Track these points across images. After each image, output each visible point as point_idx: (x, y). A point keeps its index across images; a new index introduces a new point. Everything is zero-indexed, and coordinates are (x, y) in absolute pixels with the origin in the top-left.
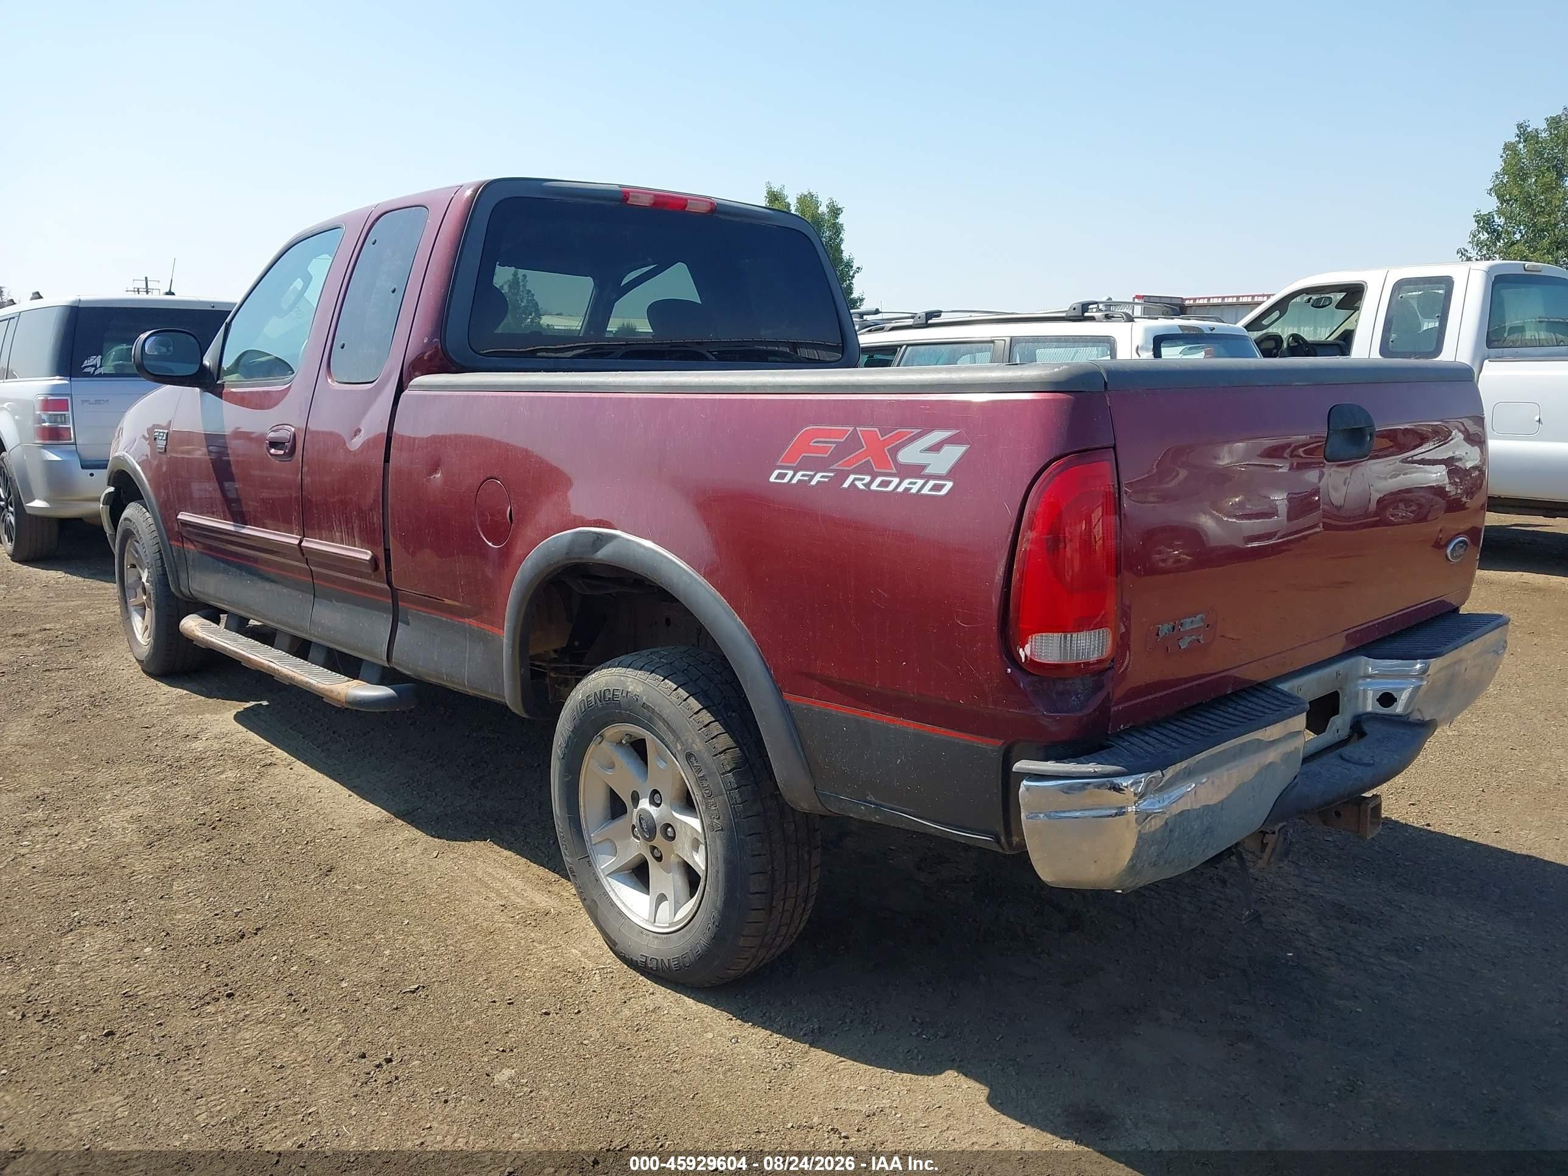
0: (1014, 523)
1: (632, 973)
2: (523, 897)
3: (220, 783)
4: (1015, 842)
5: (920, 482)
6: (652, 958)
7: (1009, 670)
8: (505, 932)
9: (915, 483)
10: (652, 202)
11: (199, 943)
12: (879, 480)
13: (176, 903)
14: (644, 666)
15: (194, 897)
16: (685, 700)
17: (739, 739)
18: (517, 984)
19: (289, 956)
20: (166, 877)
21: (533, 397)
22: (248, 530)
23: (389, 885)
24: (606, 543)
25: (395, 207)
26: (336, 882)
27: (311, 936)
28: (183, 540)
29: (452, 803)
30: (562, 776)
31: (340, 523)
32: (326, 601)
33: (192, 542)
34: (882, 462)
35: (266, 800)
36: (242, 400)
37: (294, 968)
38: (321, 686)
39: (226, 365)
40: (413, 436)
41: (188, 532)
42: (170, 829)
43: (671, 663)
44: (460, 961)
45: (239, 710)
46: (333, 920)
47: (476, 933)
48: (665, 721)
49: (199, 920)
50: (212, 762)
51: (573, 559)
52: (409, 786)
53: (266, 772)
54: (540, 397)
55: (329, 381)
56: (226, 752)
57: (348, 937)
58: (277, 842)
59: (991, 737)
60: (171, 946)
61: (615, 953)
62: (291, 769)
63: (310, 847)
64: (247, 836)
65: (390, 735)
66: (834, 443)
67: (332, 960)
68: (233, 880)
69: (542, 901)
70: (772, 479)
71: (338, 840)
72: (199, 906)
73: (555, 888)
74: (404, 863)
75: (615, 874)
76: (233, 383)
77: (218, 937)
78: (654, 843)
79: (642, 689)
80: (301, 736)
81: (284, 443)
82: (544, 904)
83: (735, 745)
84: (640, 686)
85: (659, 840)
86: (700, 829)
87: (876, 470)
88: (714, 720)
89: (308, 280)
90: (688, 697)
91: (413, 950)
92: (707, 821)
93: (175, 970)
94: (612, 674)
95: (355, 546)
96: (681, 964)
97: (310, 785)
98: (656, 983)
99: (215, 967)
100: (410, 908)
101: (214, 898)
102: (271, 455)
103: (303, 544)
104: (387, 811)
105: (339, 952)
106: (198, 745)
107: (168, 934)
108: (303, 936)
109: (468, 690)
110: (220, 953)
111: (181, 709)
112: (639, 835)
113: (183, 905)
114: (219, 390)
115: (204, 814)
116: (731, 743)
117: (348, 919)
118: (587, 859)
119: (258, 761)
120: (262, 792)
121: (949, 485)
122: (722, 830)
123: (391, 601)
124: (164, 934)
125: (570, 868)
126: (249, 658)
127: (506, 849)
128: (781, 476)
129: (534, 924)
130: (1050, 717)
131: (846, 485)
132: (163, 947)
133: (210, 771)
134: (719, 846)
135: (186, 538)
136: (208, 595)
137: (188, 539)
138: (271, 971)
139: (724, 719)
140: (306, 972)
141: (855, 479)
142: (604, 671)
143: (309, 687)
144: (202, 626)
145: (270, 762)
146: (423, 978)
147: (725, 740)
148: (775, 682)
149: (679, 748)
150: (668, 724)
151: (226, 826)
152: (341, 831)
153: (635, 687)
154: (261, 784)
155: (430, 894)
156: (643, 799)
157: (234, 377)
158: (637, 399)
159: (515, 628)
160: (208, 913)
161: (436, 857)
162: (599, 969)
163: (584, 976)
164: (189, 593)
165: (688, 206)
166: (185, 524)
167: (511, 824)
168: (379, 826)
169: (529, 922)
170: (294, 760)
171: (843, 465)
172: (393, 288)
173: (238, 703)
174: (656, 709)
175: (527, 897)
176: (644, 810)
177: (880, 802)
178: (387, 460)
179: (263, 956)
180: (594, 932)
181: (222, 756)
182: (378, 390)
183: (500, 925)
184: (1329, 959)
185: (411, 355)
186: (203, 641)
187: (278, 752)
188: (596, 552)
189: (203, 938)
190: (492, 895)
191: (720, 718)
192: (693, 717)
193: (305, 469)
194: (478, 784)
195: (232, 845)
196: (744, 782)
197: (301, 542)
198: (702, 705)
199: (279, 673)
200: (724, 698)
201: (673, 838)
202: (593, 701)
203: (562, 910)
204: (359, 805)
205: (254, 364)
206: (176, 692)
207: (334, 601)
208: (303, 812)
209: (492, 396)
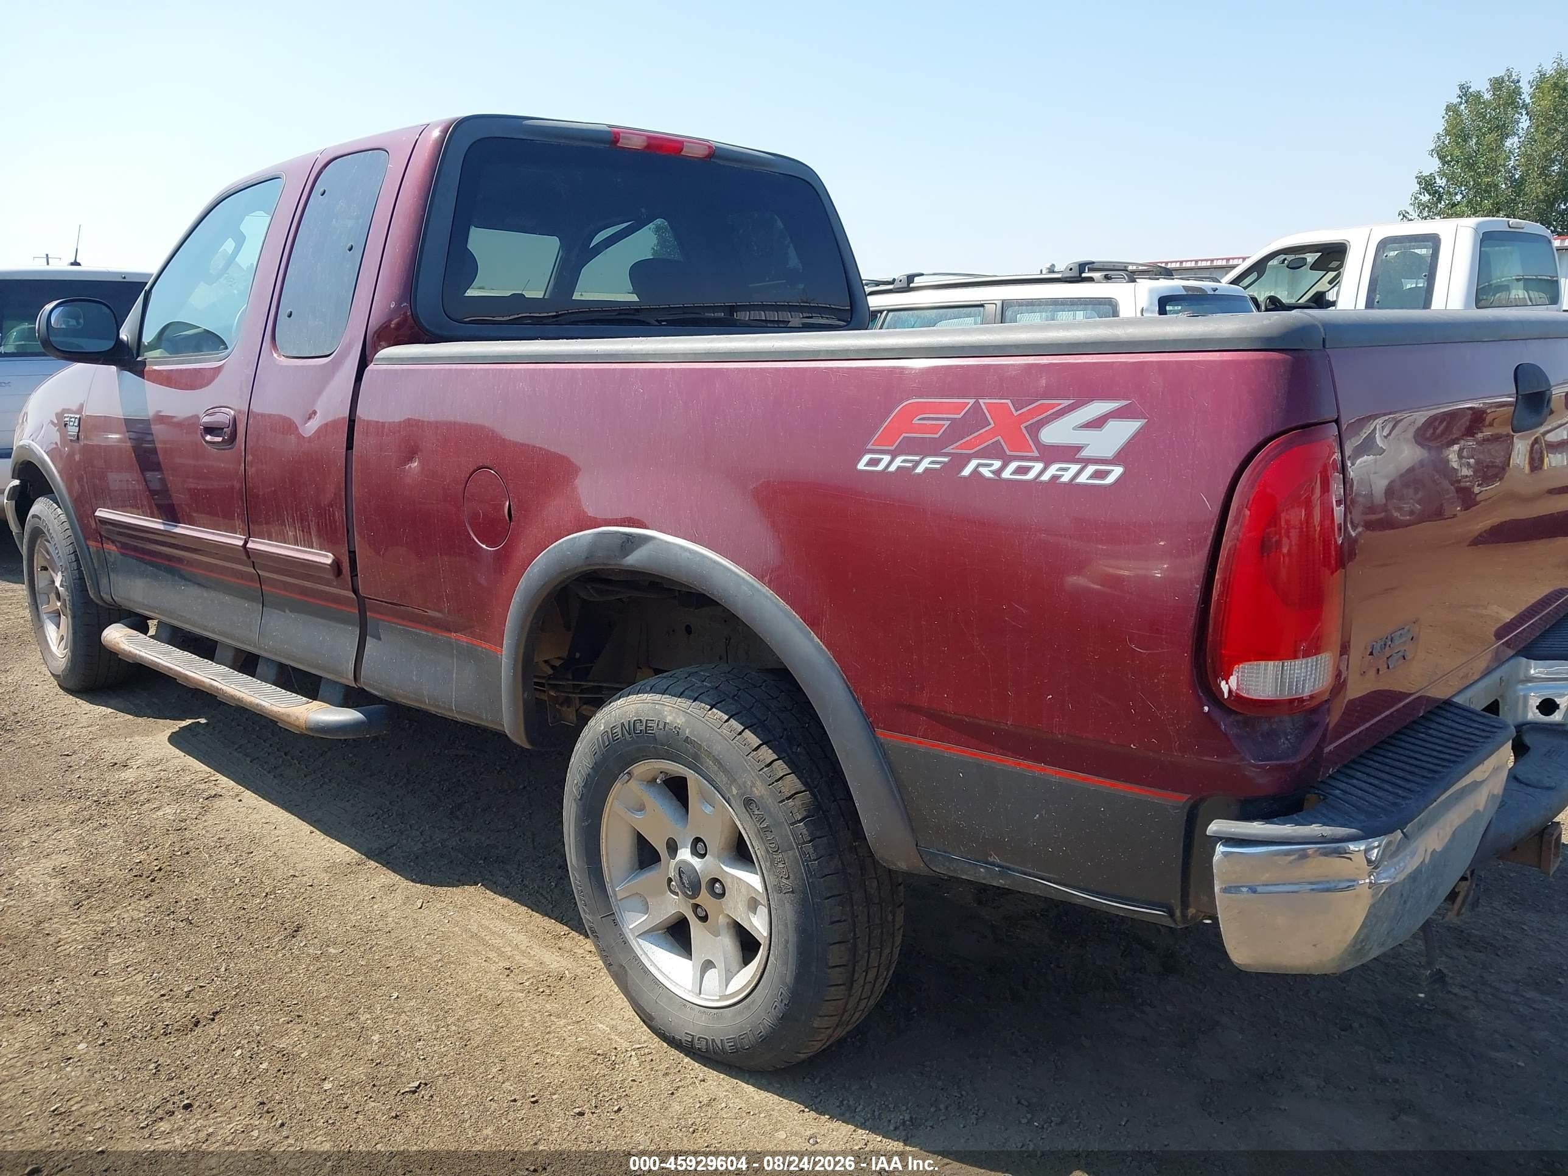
0: (1215, 520)
1: (674, 1052)
2: (530, 957)
3: (158, 822)
4: (1190, 915)
5: (1074, 468)
6: (699, 1038)
7: (1206, 709)
8: (514, 1003)
9: (1066, 470)
10: (645, 144)
11: (145, 1034)
12: (1013, 465)
13: (113, 982)
14: (684, 691)
15: (134, 973)
16: (740, 734)
17: (809, 780)
18: (539, 1073)
19: (256, 1049)
20: (99, 946)
21: (535, 370)
22: (182, 530)
23: (368, 946)
24: (638, 546)
25: (346, 152)
26: (305, 945)
27: (281, 1021)
28: (102, 540)
29: (431, 837)
30: (579, 820)
31: (294, 521)
32: (276, 611)
33: (113, 542)
34: (1019, 444)
35: (213, 841)
36: (168, 380)
37: (264, 1066)
38: (275, 709)
39: (147, 339)
40: (381, 420)
41: (108, 531)
42: (101, 883)
43: (717, 687)
44: (466, 1045)
45: (174, 730)
46: (306, 997)
47: (481, 1007)
48: (717, 761)
49: (142, 1003)
50: (145, 796)
51: (593, 565)
52: (378, 818)
53: (210, 805)
54: (544, 370)
55: (275, 355)
56: (162, 783)
57: (326, 1020)
58: (229, 894)
59: (1173, 790)
60: (110, 1040)
61: (649, 1027)
62: (240, 801)
63: (270, 901)
64: (192, 889)
65: (350, 755)
66: (948, 419)
67: (310, 1052)
68: (180, 948)
69: (554, 961)
70: (861, 466)
71: (302, 890)
72: (141, 984)
73: (566, 943)
74: (383, 916)
75: (647, 934)
76: (156, 360)
77: (167, 1025)
78: (697, 901)
79: (683, 720)
80: (248, 759)
81: (223, 429)
82: (555, 965)
83: (803, 789)
84: (681, 717)
85: (704, 898)
86: (759, 887)
87: (1008, 453)
88: (776, 757)
89: (240, 240)
90: (743, 731)
91: (408, 1033)
92: (771, 880)
93: (117, 1073)
94: (643, 702)
95: (312, 548)
96: (739, 1046)
97: (263, 820)
98: (705, 1066)
99: (167, 1068)
100: (397, 976)
101: (159, 973)
102: (207, 442)
103: (248, 546)
104: (356, 851)
105: (318, 1040)
106: (129, 775)
107: (105, 1023)
108: (272, 1020)
109: (456, 716)
110: (171, 1047)
111: (106, 731)
112: (677, 890)
113: (121, 984)
114: (139, 368)
115: (140, 862)
116: (799, 786)
117: (324, 994)
118: (611, 917)
119: (200, 791)
120: (207, 832)
121: (1117, 471)
122: (792, 892)
123: (357, 612)
124: (100, 1023)
125: (590, 928)
126: (187, 675)
127: (500, 896)
128: (874, 462)
129: (548, 992)
130: (1258, 767)
131: (967, 472)
132: (100, 1042)
133: (144, 807)
134: (788, 912)
135: (105, 537)
136: (134, 602)
137: (108, 539)
138: (235, 1070)
139: (788, 755)
140: (280, 1070)
141: (979, 465)
142: (633, 698)
143: (260, 710)
144: (129, 638)
145: (214, 793)
146: (424, 1071)
147: (792, 783)
148: (866, 716)
149: (735, 791)
150: (720, 763)
151: (167, 877)
152: (305, 878)
153: (674, 718)
154: (205, 821)
155: (419, 955)
156: (683, 850)
157: (156, 353)
158: (672, 370)
159: (517, 646)
160: (152, 993)
161: (421, 908)
162: (634, 1050)
163: (618, 1060)
164: (112, 601)
165: (684, 149)
166: (104, 522)
167: (502, 862)
168: (349, 870)
169: (541, 990)
170: (243, 789)
171: (960, 447)
172: (349, 245)
173: (172, 721)
174: (704, 744)
175: (534, 956)
176: (684, 862)
177: (1008, 864)
178: (350, 446)
179: (223, 1050)
180: (621, 1001)
181: (157, 787)
182: (336, 365)
183: (508, 994)
184: (1466, 998)
185: (374, 324)
186: (130, 654)
187: (224, 780)
188: (628, 555)
189: (148, 1027)
190: (493, 955)
191: (784, 755)
192: (751, 755)
193: (249, 458)
194: (458, 813)
195: (176, 902)
196: (818, 834)
197: (246, 542)
198: (761, 740)
199: (224, 693)
200: (786, 730)
201: (723, 895)
202: (620, 733)
203: (579, 972)
204: (323, 843)
205: (178, 338)
206: (99, 711)
207: (287, 611)
208: (259, 855)
209: (481, 369)
